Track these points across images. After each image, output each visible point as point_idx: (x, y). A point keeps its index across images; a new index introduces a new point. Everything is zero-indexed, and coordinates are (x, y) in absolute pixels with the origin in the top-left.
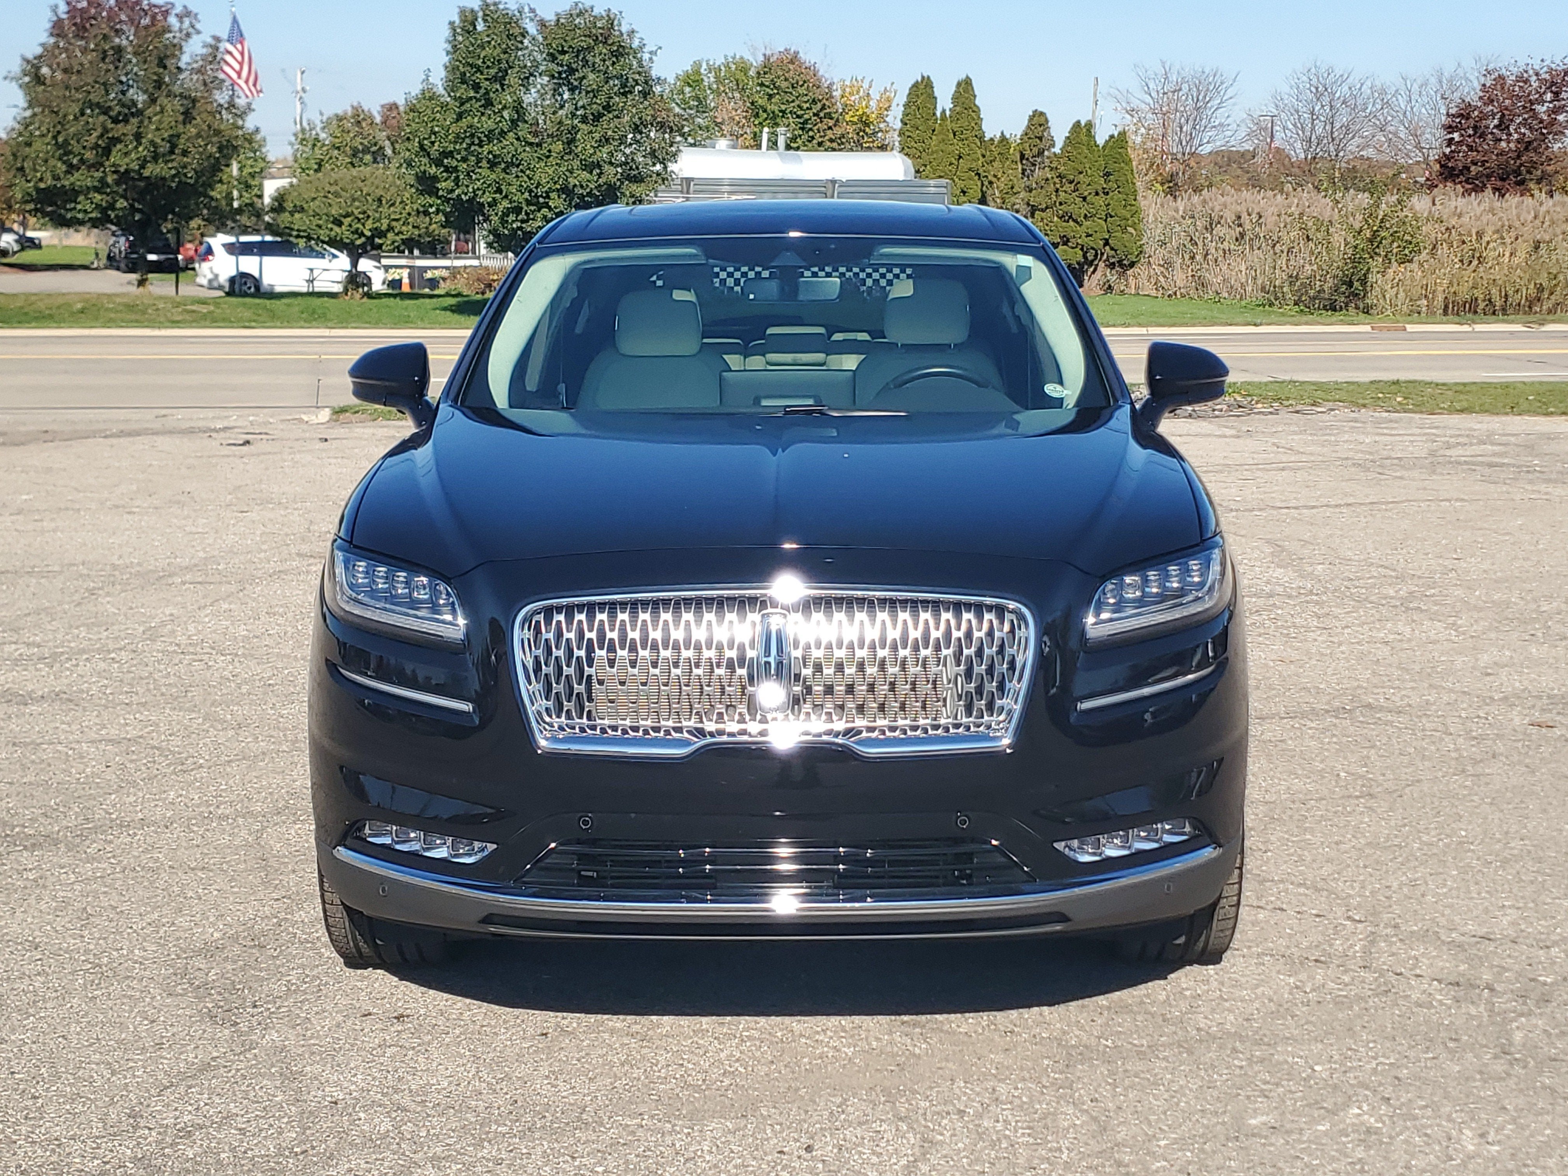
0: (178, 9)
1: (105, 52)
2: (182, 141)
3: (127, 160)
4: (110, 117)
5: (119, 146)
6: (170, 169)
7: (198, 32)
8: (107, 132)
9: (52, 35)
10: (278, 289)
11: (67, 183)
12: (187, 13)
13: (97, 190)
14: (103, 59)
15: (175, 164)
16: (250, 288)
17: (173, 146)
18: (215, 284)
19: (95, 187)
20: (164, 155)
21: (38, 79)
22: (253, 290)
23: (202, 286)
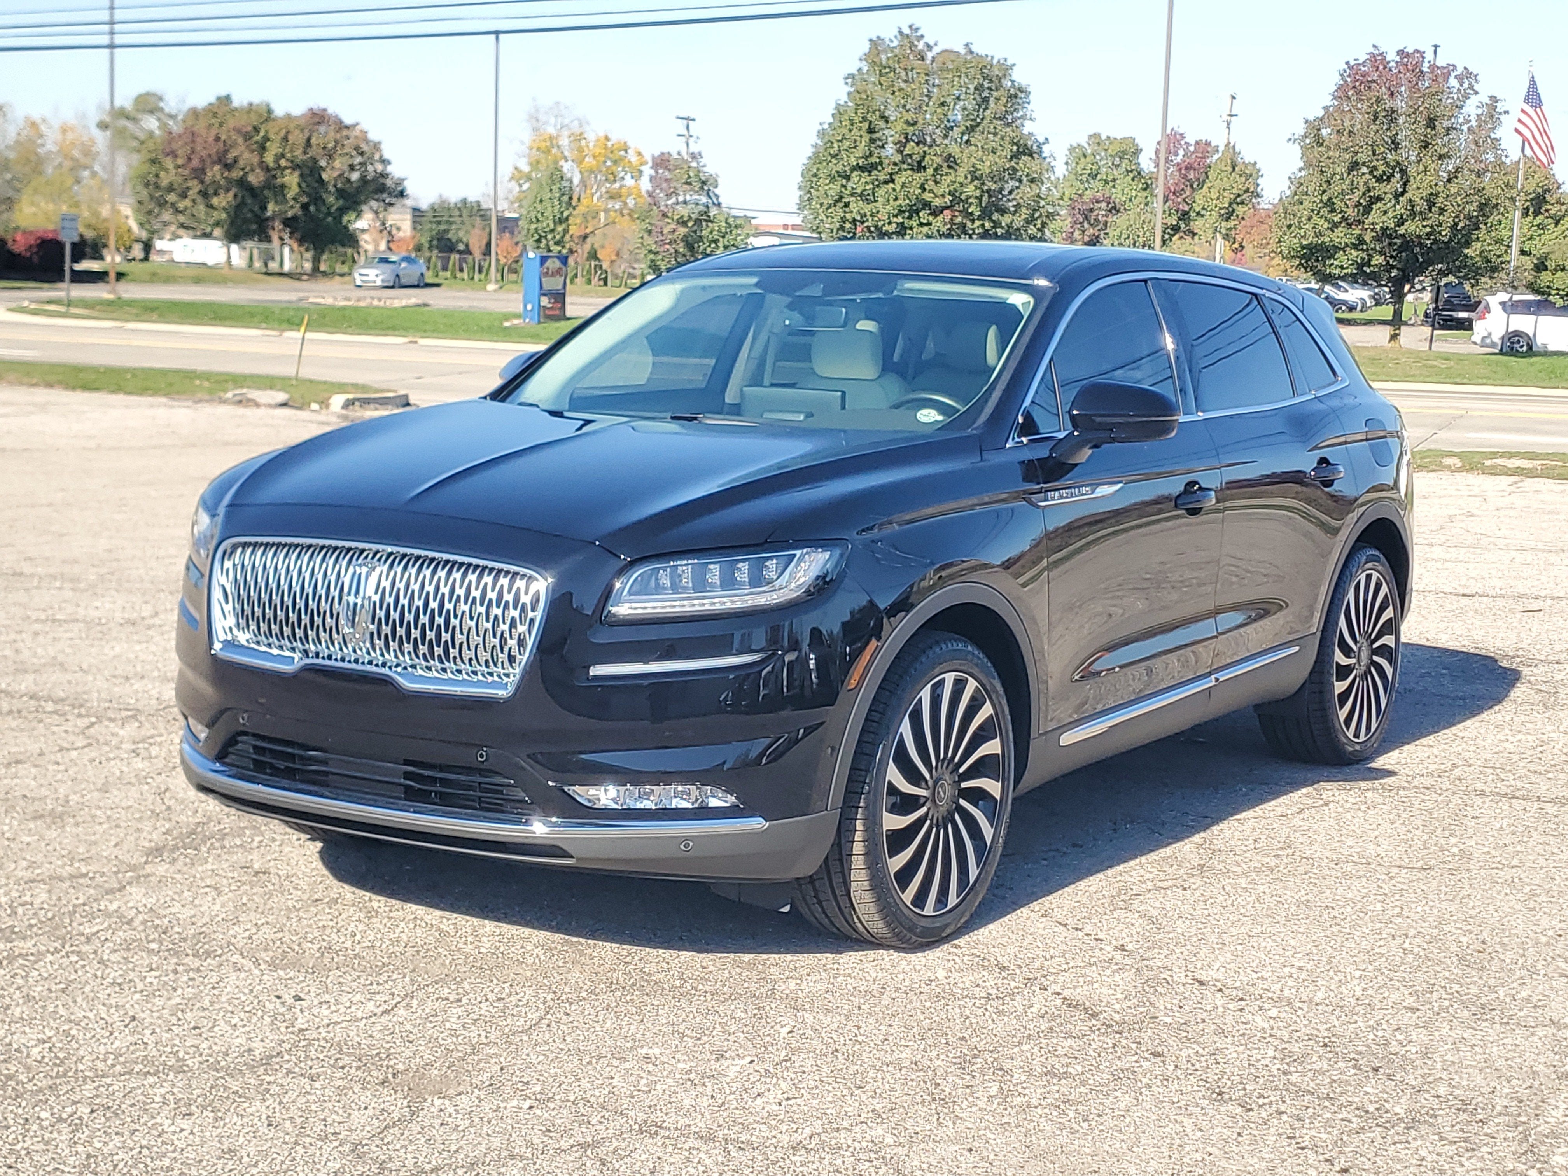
0: (1460, 70)
1: (1376, 112)
2: (1441, 200)
3: (1385, 218)
4: (1375, 177)
5: (1379, 205)
6: (1424, 227)
7: (1476, 93)
8: (1369, 191)
9: (1335, 98)
10: (1551, 348)
11: (1327, 239)
12: (1468, 74)
13: (1355, 247)
14: (1374, 121)
15: (1430, 222)
16: (1522, 347)
17: (1431, 205)
18: (1488, 341)
19: (1352, 243)
20: (1421, 213)
21: (1319, 141)
22: (1525, 349)
23: (1475, 343)
